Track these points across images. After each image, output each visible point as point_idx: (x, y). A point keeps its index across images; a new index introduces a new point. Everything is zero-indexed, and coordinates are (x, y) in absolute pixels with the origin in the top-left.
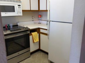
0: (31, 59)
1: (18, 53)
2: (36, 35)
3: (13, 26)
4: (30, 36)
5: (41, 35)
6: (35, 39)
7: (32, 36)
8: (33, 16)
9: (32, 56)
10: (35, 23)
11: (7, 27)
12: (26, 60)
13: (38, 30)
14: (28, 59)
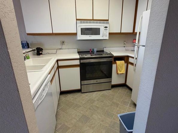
0: (110, 92)
1: (97, 81)
2: (123, 65)
3: (97, 51)
4: (113, 65)
5: (129, 65)
6: (120, 69)
7: (116, 65)
8: (125, 41)
9: (113, 89)
10: (126, 50)
11: (92, 52)
12: (104, 91)
13: (126, 59)
14: (107, 91)
